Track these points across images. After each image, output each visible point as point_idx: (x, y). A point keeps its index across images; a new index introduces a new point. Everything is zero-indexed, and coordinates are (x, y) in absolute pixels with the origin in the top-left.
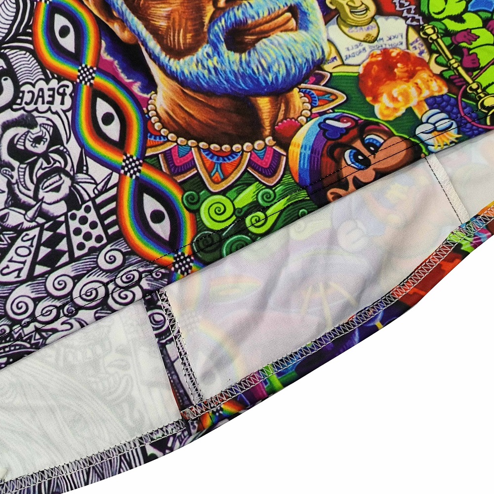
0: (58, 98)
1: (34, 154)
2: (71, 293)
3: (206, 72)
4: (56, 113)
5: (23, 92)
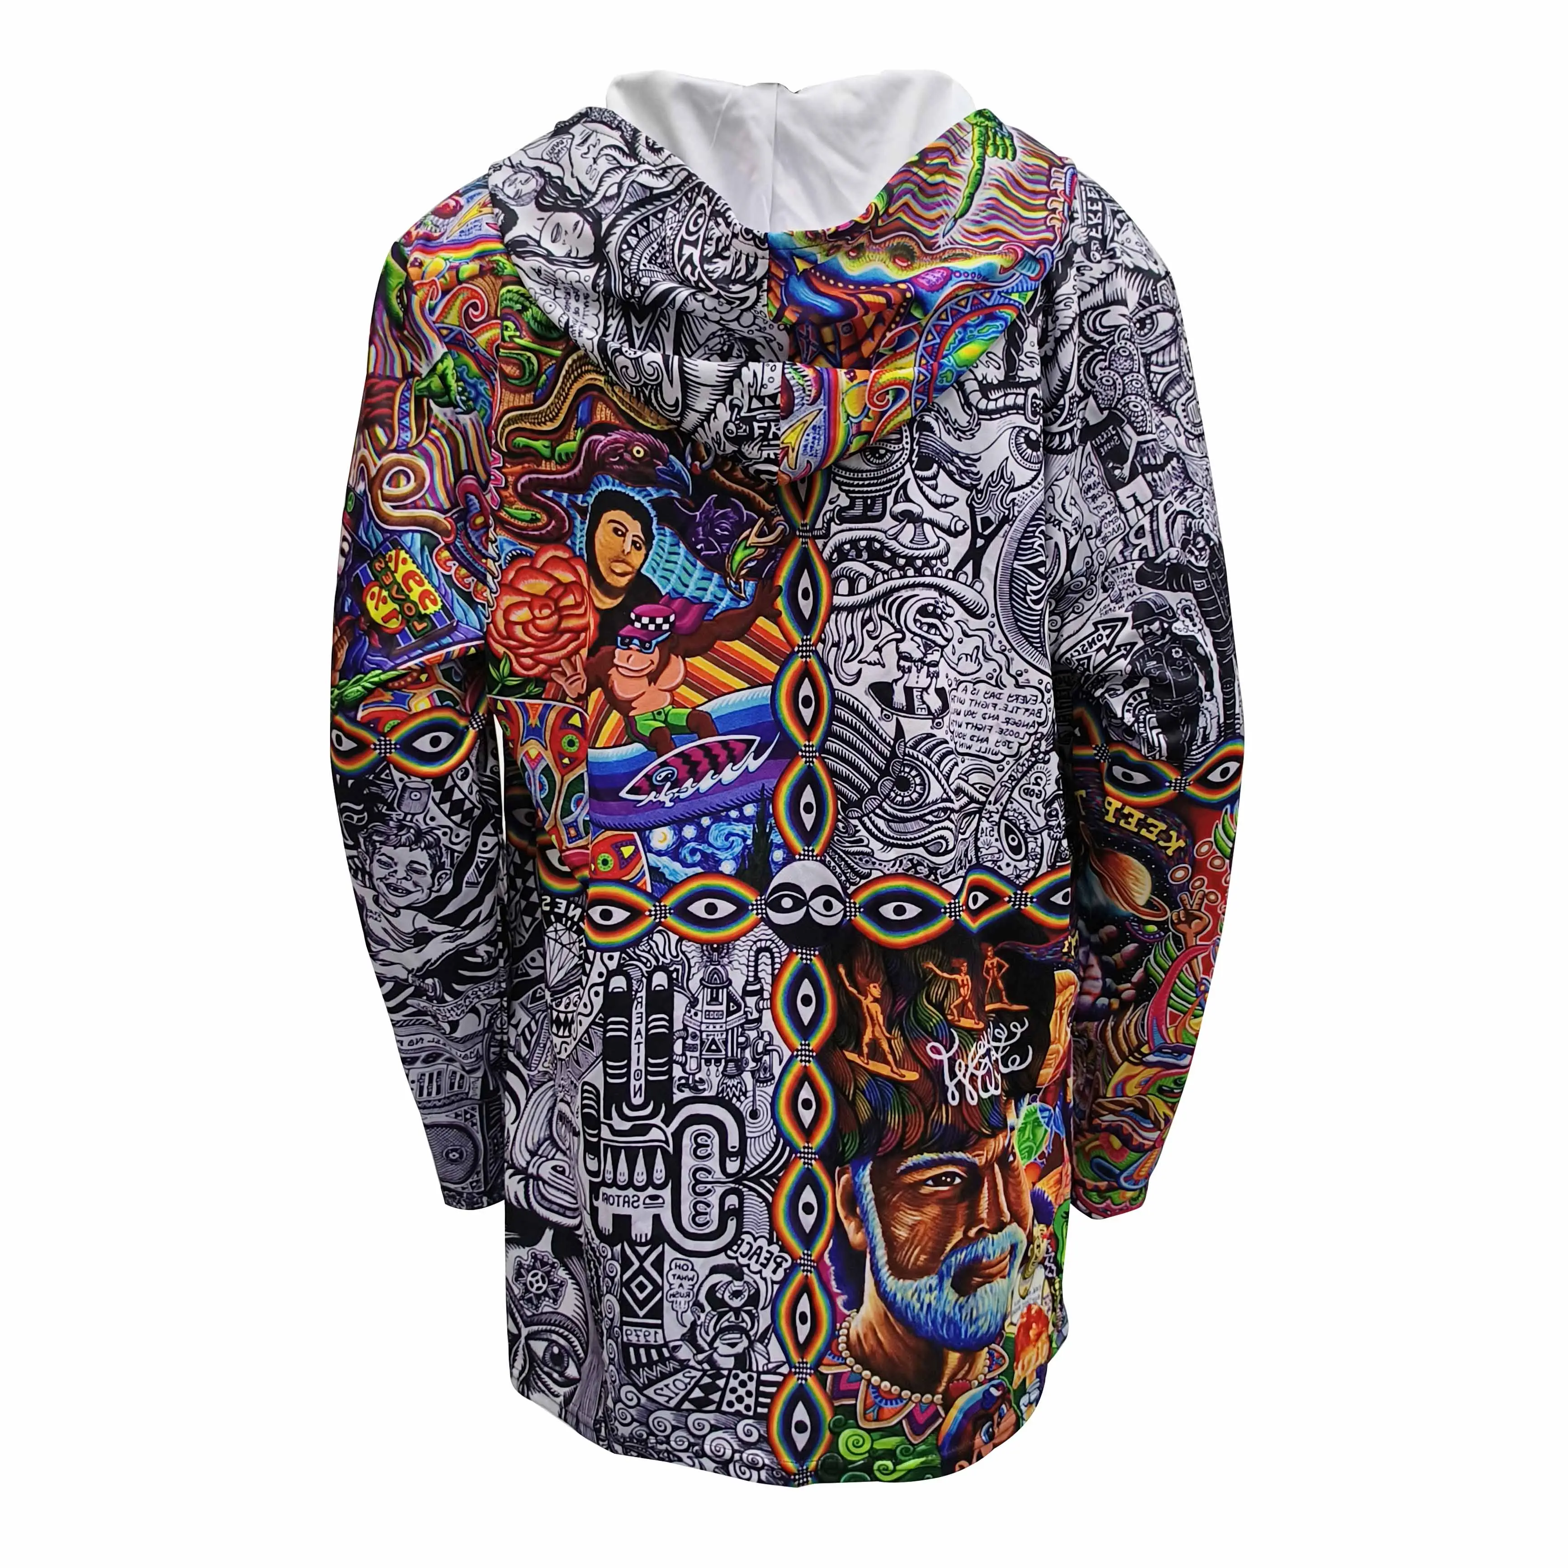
0: (773, 1264)
1: (727, 1305)
3: (918, 1306)
4: (765, 1279)
5: (743, 1241)
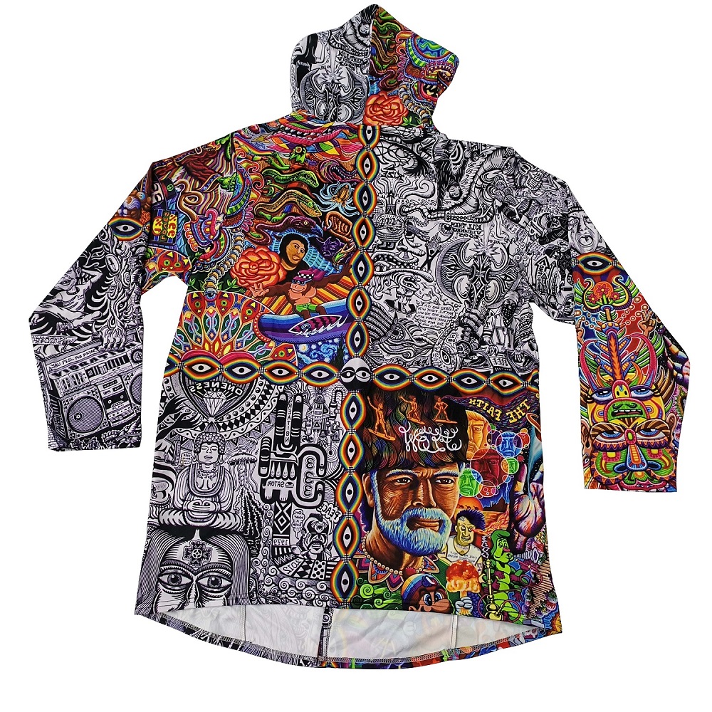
2: (302, 590)
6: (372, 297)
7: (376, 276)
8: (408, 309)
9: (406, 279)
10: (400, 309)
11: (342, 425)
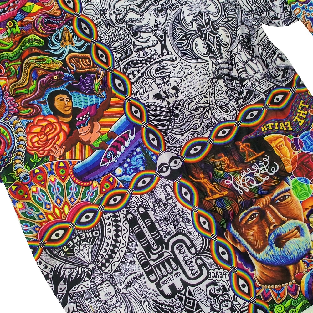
6: (142, 101)
7: (133, 83)
8: (173, 92)
9: (157, 70)
10: (168, 96)
11: (185, 209)
